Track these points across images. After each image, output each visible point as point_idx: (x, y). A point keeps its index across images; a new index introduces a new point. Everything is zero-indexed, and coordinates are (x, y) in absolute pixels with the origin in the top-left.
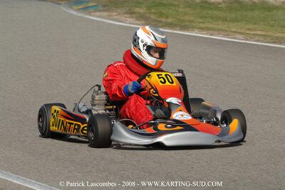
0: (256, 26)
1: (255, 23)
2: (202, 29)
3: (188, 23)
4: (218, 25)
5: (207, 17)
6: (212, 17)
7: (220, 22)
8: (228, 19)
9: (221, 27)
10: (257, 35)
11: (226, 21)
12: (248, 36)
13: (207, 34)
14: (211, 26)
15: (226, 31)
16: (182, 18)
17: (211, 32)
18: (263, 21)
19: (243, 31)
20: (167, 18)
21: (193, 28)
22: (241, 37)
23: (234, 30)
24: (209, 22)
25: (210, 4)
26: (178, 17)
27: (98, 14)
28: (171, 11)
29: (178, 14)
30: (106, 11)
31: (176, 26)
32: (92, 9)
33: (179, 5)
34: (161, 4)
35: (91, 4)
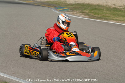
2: (113, 20)
5: (116, 15)
6: (118, 15)
9: (122, 19)
14: (118, 19)
16: (105, 15)
20: (98, 15)
21: (110, 19)
24: (116, 17)
25: (117, 9)
26: (103, 14)
27: (68, 13)
28: (100, 12)
29: (103, 13)
30: (71, 11)
31: (102, 18)
32: (65, 11)
33: (103, 9)
34: (95, 9)
35: (65, 9)
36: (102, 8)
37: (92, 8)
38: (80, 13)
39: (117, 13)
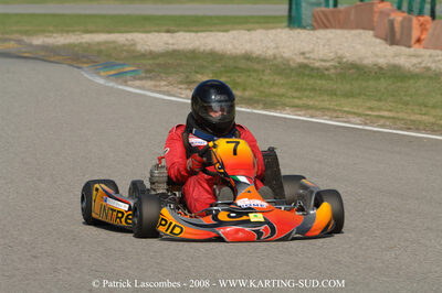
0: (381, 104)
1: (380, 100)
2: (297, 107)
3: (277, 99)
4: (323, 101)
5: (305, 90)
6: (314, 90)
7: (326, 98)
8: (339, 92)
9: (326, 104)
10: (383, 117)
11: (336, 95)
12: (368, 120)
13: (304, 115)
14: (311, 103)
15: (335, 111)
16: (267, 91)
17: (310, 112)
18: (393, 96)
19: (360, 111)
20: (244, 89)
21: (284, 106)
22: (357, 120)
23: (346, 109)
24: (307, 97)
25: (312, 69)
26: (262, 89)
27: (138, 83)
28: (251, 80)
29: (262, 85)
30: (151, 78)
31: (257, 102)
32: (128, 77)
33: (263, 71)
34: (236, 69)
35: (128, 69)
36: (260, 67)
37: (224, 67)
38: (181, 83)
39: (311, 82)
